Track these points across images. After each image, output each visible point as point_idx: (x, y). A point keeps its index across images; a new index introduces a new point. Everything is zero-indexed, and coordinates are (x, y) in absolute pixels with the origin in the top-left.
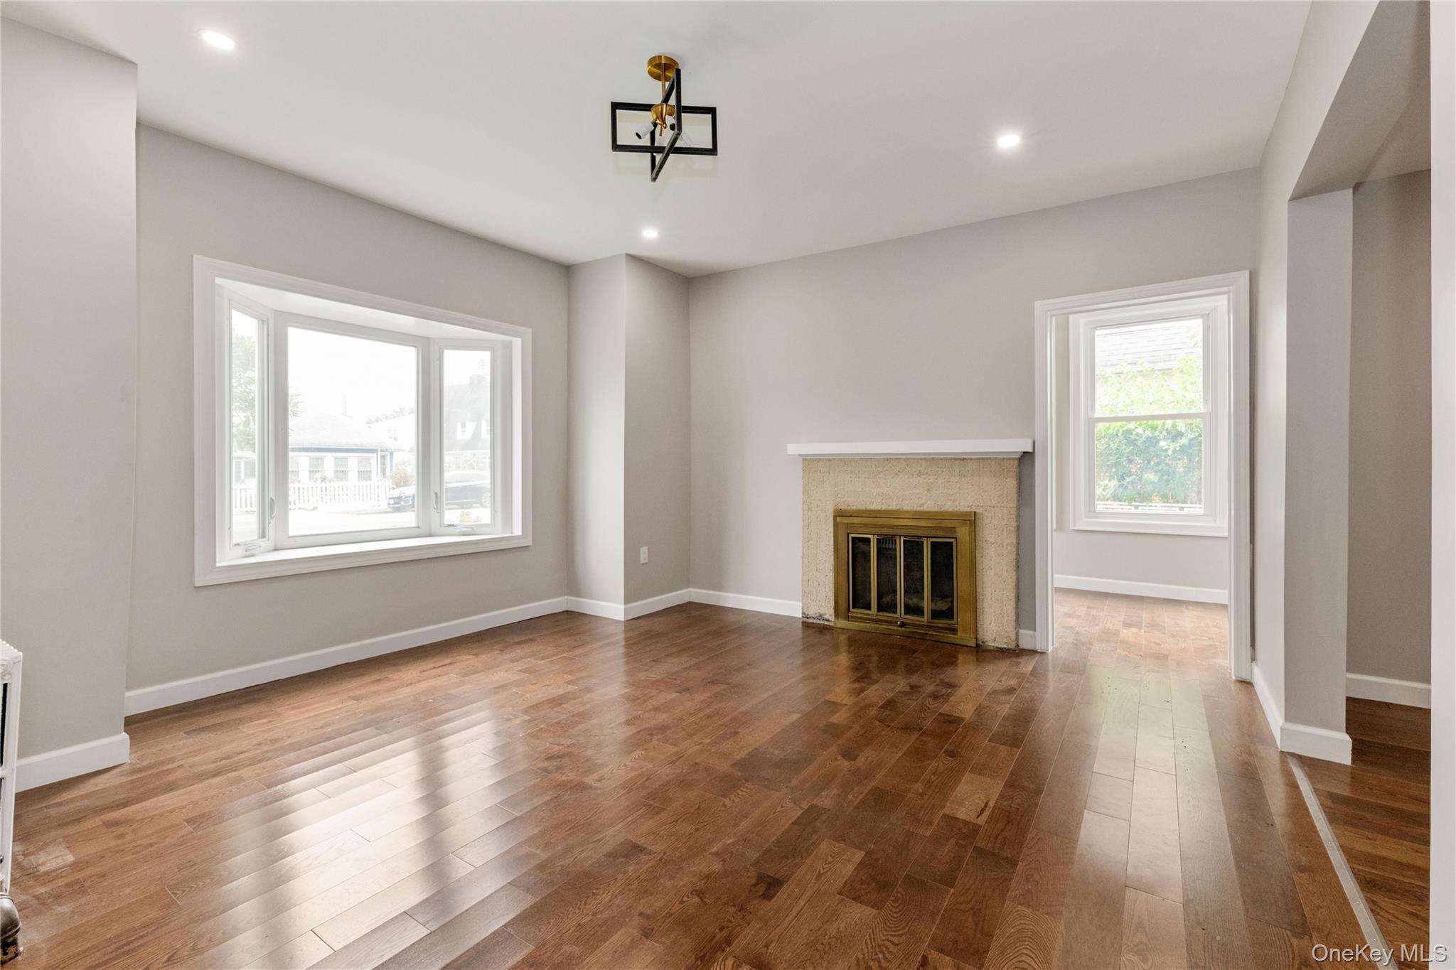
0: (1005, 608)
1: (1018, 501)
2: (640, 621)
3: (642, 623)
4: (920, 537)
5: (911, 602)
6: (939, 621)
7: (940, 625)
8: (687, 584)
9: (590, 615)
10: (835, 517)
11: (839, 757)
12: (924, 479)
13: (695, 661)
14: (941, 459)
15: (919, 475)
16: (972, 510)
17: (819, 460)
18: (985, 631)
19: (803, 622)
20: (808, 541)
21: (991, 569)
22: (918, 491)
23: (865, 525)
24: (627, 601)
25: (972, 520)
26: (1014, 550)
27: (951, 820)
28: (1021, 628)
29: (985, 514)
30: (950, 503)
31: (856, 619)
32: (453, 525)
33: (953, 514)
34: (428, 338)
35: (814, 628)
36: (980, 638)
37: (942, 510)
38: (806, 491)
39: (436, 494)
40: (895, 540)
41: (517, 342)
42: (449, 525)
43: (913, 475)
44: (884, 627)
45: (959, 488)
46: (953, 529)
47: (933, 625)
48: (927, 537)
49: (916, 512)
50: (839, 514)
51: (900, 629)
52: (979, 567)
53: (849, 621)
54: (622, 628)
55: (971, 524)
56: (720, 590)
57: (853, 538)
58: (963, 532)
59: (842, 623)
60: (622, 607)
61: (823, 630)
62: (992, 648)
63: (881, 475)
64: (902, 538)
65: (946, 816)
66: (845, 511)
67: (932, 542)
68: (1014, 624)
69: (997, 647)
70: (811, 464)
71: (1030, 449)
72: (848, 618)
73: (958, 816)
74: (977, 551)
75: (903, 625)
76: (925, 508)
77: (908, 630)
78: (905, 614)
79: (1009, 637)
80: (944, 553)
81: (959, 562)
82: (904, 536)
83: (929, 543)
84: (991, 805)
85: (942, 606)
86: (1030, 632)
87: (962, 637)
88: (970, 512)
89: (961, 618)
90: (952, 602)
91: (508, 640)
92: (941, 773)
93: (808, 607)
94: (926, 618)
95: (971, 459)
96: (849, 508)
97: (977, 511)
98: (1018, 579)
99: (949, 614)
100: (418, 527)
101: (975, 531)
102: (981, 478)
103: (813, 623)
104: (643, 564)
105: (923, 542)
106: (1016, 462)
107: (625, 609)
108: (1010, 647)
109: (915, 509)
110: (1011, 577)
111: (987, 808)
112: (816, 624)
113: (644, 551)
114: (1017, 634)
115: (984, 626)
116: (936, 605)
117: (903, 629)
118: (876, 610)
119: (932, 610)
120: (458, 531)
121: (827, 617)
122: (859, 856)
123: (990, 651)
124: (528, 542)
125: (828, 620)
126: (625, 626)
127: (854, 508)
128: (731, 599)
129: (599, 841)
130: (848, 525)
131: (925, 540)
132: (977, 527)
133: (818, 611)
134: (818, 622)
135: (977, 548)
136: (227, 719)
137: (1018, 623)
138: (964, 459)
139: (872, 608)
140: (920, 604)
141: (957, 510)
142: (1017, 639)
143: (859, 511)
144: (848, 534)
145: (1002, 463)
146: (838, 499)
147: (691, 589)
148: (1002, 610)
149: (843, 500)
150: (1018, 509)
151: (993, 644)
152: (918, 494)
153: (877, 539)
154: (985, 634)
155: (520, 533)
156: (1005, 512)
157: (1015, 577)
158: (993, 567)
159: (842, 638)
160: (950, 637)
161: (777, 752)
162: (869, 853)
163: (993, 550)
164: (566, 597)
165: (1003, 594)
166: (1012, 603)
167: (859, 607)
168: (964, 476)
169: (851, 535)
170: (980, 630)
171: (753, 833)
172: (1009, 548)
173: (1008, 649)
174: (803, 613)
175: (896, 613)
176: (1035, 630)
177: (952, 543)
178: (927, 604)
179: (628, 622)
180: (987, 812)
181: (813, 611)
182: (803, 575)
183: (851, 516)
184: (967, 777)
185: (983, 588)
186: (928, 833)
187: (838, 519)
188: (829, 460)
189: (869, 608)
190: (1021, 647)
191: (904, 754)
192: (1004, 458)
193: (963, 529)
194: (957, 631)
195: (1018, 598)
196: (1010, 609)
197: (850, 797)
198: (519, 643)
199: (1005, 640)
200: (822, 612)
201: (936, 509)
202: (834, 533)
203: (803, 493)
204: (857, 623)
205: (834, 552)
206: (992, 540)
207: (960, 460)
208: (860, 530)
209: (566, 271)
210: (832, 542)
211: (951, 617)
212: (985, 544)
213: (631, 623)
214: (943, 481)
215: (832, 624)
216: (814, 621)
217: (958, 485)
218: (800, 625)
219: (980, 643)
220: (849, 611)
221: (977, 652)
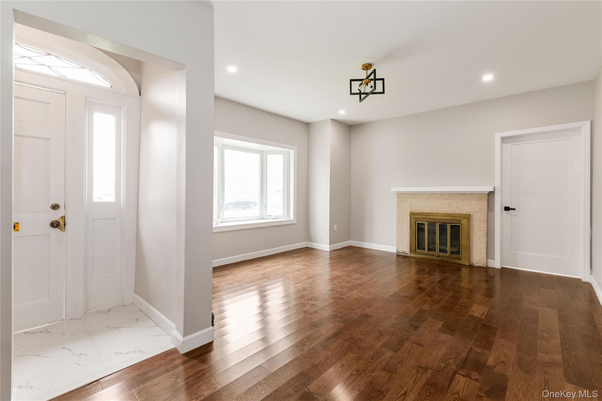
0: (482, 251)
1: (488, 210)
2: (335, 251)
3: (337, 252)
4: (446, 223)
5: (441, 248)
6: (454, 255)
7: (454, 257)
8: (349, 239)
9: (316, 249)
10: (410, 215)
11: (426, 297)
12: (448, 201)
13: (361, 265)
14: (455, 194)
15: (446, 199)
16: (468, 213)
17: (403, 194)
18: (473, 260)
19: (397, 254)
20: (399, 224)
21: (476, 236)
22: (445, 206)
23: (423, 218)
24: (330, 244)
25: (468, 217)
26: (486, 229)
27: (472, 316)
28: (488, 259)
29: (474, 215)
30: (458, 211)
31: (419, 254)
32: (270, 216)
33: (460, 214)
34: (263, 151)
35: (401, 256)
36: (471, 262)
37: (455, 213)
38: (398, 205)
39: (265, 205)
40: (435, 224)
41: (292, 152)
42: (269, 216)
43: (443, 200)
44: (431, 257)
45: (462, 205)
46: (460, 220)
47: (451, 256)
48: (449, 223)
49: (444, 214)
50: (412, 214)
51: (437, 258)
52: (471, 235)
53: (416, 254)
54: (329, 254)
55: (467, 219)
56: (363, 242)
57: (418, 223)
58: (464, 222)
59: (413, 255)
60: (329, 246)
61: (405, 257)
62: (476, 266)
63: (429, 200)
64: (438, 224)
65: (469, 315)
66: (415, 213)
67: (451, 225)
68: (485, 257)
69: (478, 266)
70: (400, 195)
71: (492, 190)
72: (415, 253)
73: (474, 315)
74: (470, 229)
75: (438, 256)
76: (448, 212)
77: (441, 258)
78: (439, 252)
79: (483, 262)
80: (456, 229)
81: (462, 233)
82: (439, 223)
83: (450, 226)
84: (485, 313)
85: (455, 250)
86: (492, 261)
87: (464, 262)
88: (467, 214)
89: (463, 254)
90: (459, 248)
91: (292, 256)
92: (465, 304)
93: (399, 248)
94: (448, 254)
95: (468, 194)
96: (416, 212)
97: (470, 214)
98: (487, 241)
99: (458, 252)
100: (259, 216)
101: (469, 221)
102: (472, 201)
103: (401, 255)
104: (336, 231)
105: (447, 225)
106: (487, 195)
107: (330, 247)
108: (484, 266)
109: (444, 212)
110: (484, 239)
111: (484, 314)
112: (402, 255)
113: (336, 226)
114: (487, 261)
115: (473, 258)
116: (452, 249)
117: (439, 258)
118: (427, 250)
119: (451, 251)
120: (272, 217)
121: (406, 252)
122: (442, 323)
123: (476, 267)
124: (295, 222)
125: (407, 254)
126: (330, 253)
127: (418, 212)
128: (366, 245)
129: (355, 312)
130: (416, 218)
131: (448, 224)
132: (470, 220)
133: (403, 250)
134: (403, 254)
135: (470, 228)
136: (220, 274)
137: (488, 257)
138: (464, 194)
139: (426, 249)
140: (446, 249)
141: (462, 213)
142: (487, 263)
143: (420, 213)
144: (416, 222)
145: (481, 195)
146: (411, 208)
147: (350, 241)
148: (481, 252)
149: (414, 209)
150: (488, 213)
151: (476, 265)
152: (445, 207)
153: (428, 224)
154: (473, 261)
155: (293, 219)
156: (482, 214)
157: (486, 239)
158: (477, 235)
159: (413, 261)
160: (458, 261)
161: (403, 294)
162: (445, 322)
163: (477, 229)
164: (306, 242)
165: (481, 246)
166: (485, 250)
167: (420, 249)
168: (465, 200)
169: (417, 222)
170: (471, 259)
171: (404, 314)
172: (484, 228)
173: (483, 267)
174: (397, 251)
175: (435, 252)
176: (495, 260)
177: (459, 226)
178: (448, 248)
179: (331, 251)
180: (484, 315)
181: (401, 250)
182: (397, 237)
183: (417, 215)
184: (475, 305)
185: (472, 243)
186: (464, 319)
187: (412, 216)
188: (408, 194)
189: (425, 250)
190: (488, 266)
191: (449, 297)
192: (482, 194)
193: (464, 220)
194: (461, 259)
195: (487, 247)
196: (484, 251)
197: (434, 308)
198: (297, 257)
199: (482, 263)
200: (404, 251)
201: (453, 213)
202: (410, 221)
203: (397, 206)
204: (419, 255)
205: (410, 228)
206: (477, 225)
207: (463, 194)
208: (421, 220)
209: (307, 125)
210: (409, 224)
211: (459, 254)
212: (473, 226)
213: (332, 252)
214: (456, 202)
215: (409, 255)
216: (401, 254)
217: (462, 204)
218: (396, 255)
219: (471, 264)
220: (416, 250)
221: (470, 267)
